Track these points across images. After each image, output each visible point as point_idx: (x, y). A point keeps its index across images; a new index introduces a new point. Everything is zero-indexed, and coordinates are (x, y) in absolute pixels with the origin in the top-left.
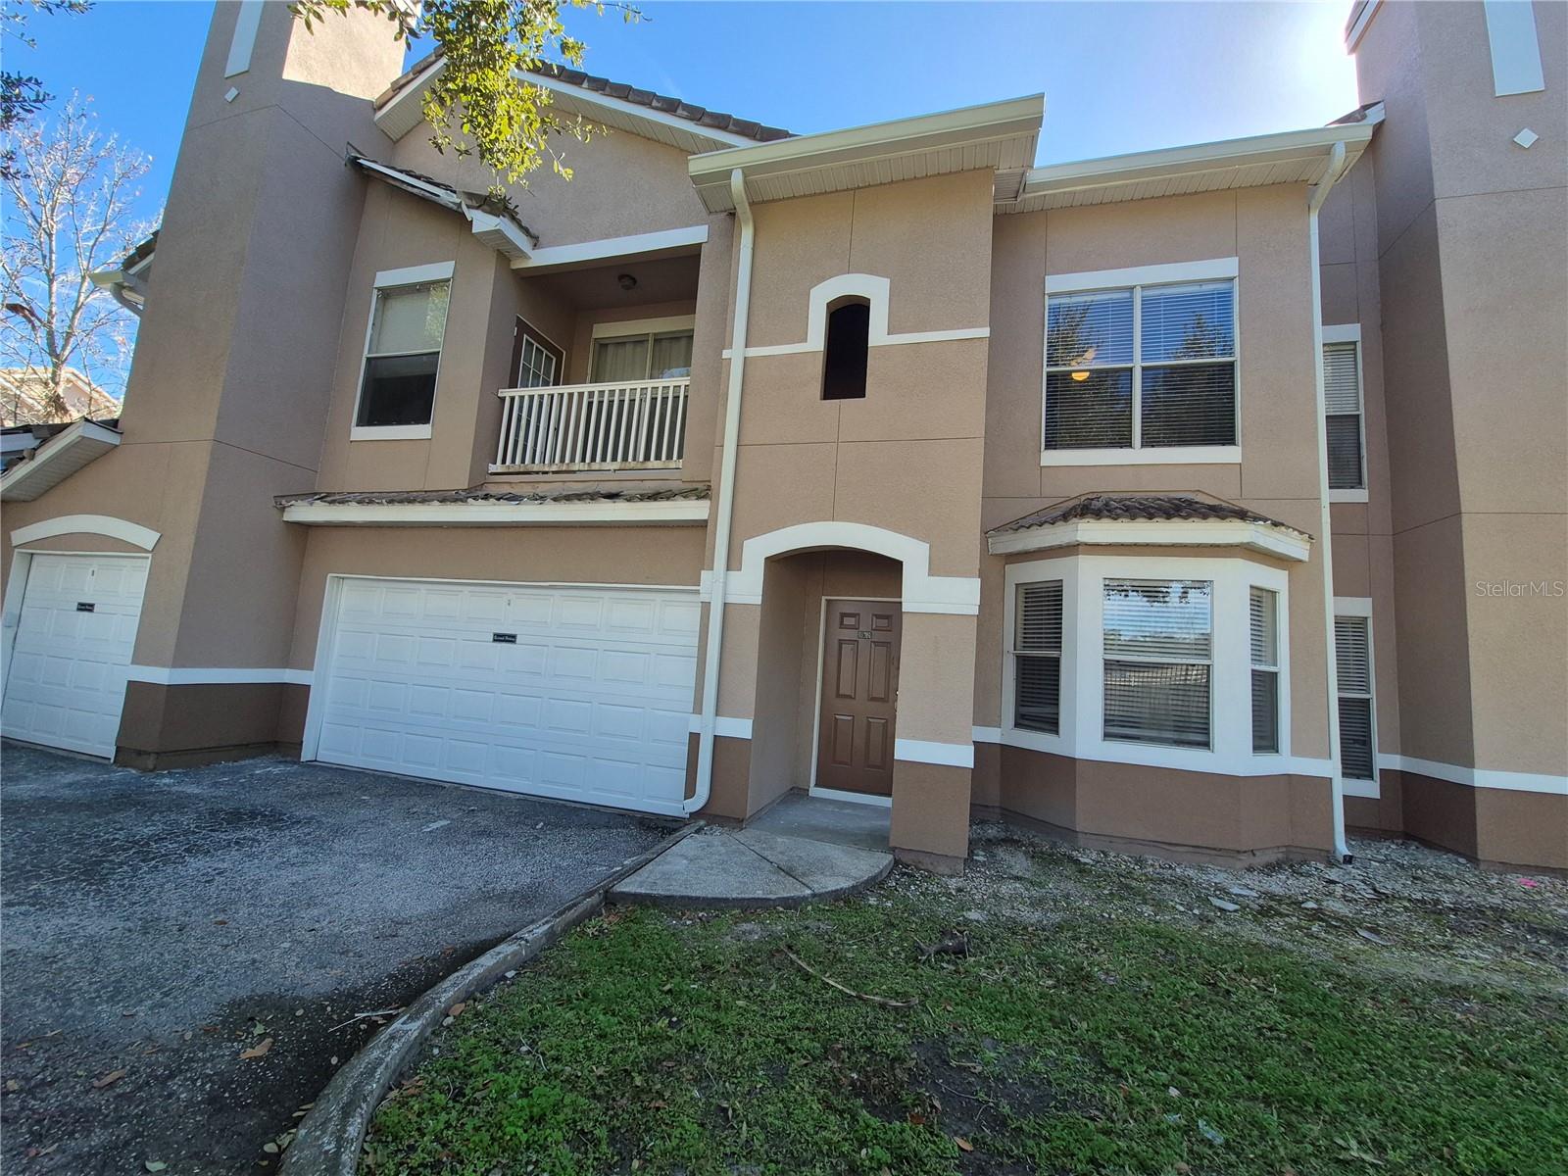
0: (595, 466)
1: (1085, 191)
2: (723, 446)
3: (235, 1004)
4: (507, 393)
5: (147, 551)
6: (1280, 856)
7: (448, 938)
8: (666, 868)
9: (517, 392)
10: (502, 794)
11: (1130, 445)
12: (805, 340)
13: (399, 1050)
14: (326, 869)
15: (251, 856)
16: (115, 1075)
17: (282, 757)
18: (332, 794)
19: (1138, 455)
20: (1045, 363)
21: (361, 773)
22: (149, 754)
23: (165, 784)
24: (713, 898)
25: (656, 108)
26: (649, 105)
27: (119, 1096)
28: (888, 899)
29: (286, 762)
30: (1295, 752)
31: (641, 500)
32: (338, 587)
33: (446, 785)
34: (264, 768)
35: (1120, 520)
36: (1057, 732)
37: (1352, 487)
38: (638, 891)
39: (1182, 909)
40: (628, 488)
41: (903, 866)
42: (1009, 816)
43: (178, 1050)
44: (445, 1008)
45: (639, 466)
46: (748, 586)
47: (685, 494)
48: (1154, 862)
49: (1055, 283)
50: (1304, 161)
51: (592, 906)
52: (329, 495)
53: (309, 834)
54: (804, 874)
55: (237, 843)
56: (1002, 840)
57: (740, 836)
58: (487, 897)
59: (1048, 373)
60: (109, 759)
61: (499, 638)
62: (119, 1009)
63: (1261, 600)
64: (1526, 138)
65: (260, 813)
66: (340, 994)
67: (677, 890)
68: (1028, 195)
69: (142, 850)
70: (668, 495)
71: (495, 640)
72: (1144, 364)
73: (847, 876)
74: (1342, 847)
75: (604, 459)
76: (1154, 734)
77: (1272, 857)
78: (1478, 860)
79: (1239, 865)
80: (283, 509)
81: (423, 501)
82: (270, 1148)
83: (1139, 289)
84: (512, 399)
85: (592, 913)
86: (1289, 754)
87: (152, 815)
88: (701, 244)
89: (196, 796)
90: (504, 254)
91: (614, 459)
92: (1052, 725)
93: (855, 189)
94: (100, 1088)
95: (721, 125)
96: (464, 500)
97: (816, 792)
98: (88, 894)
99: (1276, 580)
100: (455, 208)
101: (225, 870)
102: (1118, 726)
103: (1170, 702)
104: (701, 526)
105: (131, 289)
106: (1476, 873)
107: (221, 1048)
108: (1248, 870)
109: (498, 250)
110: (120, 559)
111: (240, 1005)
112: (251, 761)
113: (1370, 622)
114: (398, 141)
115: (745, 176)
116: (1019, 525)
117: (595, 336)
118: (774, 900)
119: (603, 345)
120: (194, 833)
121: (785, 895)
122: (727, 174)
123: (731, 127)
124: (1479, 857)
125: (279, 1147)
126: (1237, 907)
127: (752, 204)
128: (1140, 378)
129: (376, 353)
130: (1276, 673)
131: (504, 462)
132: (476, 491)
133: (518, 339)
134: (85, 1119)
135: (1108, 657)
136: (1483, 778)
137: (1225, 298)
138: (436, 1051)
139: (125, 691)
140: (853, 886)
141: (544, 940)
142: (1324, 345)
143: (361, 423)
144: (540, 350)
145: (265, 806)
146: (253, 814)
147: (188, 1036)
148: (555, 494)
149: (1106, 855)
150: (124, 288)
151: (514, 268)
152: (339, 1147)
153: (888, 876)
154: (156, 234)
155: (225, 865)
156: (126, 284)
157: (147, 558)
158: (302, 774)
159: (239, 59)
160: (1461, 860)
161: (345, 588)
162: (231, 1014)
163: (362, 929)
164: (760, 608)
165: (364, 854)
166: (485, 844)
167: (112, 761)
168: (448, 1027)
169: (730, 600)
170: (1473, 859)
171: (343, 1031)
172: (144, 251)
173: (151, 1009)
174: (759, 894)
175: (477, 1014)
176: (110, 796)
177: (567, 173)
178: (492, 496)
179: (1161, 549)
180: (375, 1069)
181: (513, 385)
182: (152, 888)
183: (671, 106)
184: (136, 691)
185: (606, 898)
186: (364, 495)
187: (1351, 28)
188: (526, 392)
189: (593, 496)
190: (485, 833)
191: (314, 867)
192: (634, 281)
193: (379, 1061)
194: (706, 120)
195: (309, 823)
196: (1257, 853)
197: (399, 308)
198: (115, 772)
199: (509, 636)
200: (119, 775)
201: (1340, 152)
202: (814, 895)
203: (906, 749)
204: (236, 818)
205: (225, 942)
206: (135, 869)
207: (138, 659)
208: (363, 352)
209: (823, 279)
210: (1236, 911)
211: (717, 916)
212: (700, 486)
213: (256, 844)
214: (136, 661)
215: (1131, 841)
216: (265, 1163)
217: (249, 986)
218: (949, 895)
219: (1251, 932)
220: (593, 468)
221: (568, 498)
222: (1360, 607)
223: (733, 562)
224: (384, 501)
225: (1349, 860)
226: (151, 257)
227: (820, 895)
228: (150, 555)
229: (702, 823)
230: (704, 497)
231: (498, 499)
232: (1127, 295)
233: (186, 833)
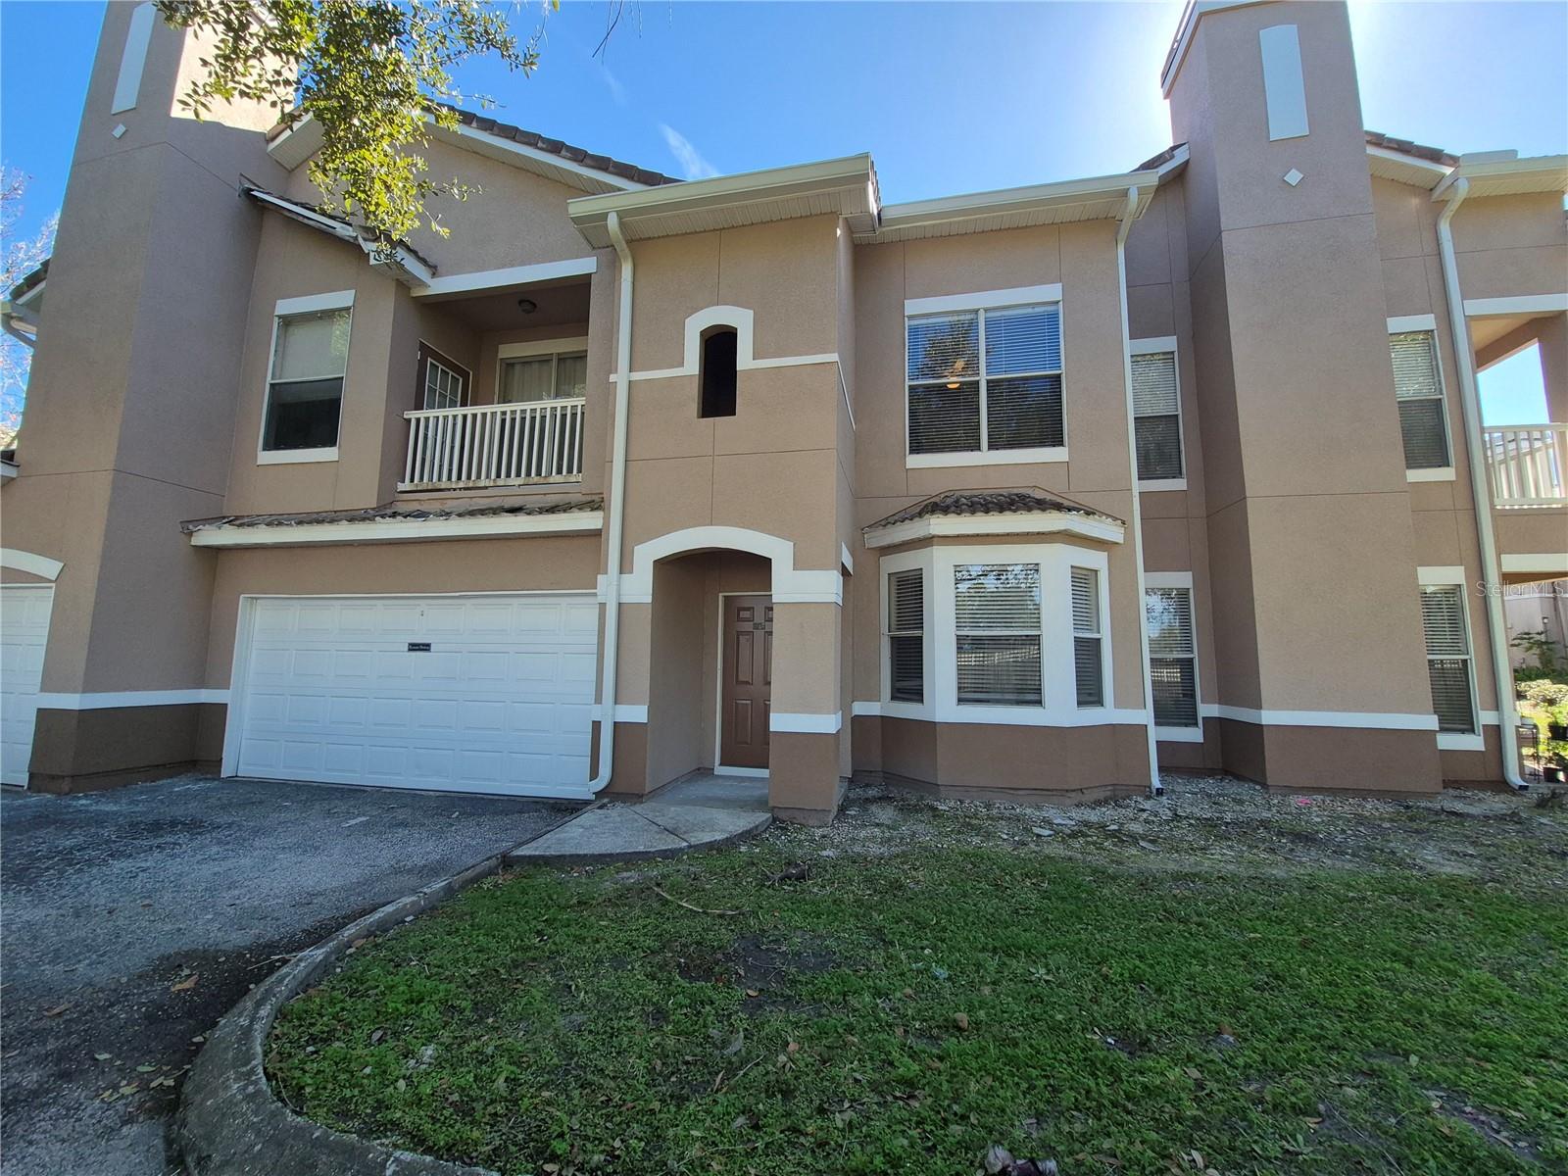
0: (500, 482)
1: (934, 225)
2: (612, 462)
3: (162, 958)
4: (413, 415)
5: (50, 581)
6: (1109, 793)
7: (356, 902)
8: (562, 836)
9: (422, 414)
10: (423, 793)
11: (978, 448)
12: (681, 365)
13: (305, 967)
14: (246, 862)
15: (173, 856)
16: (63, 1007)
17: (202, 774)
18: (253, 803)
19: (985, 457)
20: (907, 378)
21: (282, 785)
22: (63, 777)
23: (82, 805)
24: (600, 855)
25: (541, 149)
26: (535, 145)
27: (67, 1020)
28: (757, 846)
29: (206, 779)
30: (1118, 705)
31: (541, 513)
32: (251, 607)
33: (368, 789)
34: (183, 786)
35: (963, 515)
36: (922, 701)
37: (1174, 477)
38: (533, 853)
39: (1005, 837)
40: (530, 502)
41: (778, 823)
42: (890, 778)
43: (115, 990)
44: (348, 941)
45: (542, 481)
46: (639, 586)
47: (581, 506)
48: (1000, 804)
49: (913, 307)
50: (1108, 202)
51: (490, 867)
52: (237, 518)
53: (230, 835)
54: (685, 832)
55: (158, 847)
56: (880, 798)
57: (638, 808)
58: (397, 871)
59: (910, 386)
60: (23, 786)
61: (414, 647)
62: (60, 967)
63: (1083, 580)
64: (1294, 177)
65: (181, 823)
66: (259, 945)
67: (568, 850)
68: (884, 229)
69: (68, 858)
70: (566, 508)
71: (410, 650)
72: (989, 378)
73: (722, 831)
74: (1156, 782)
75: (508, 475)
76: (998, 696)
77: (1101, 795)
78: (1268, 786)
79: (1068, 802)
80: (191, 534)
81: (332, 521)
82: (197, 1039)
83: (982, 312)
84: (418, 420)
85: (491, 872)
86: (1113, 706)
87: (72, 830)
88: (591, 274)
89: (115, 813)
90: (404, 284)
91: (518, 475)
92: (916, 694)
93: (721, 229)
94: (50, 1017)
95: (603, 167)
96: (372, 519)
97: (720, 770)
98: (20, 892)
99: (1097, 560)
100: (352, 240)
101: (148, 868)
102: (970, 691)
103: (1011, 669)
104: (596, 534)
105: (20, 319)
106: (1266, 796)
107: (153, 986)
108: (1077, 806)
109: (397, 280)
110: (21, 591)
111: (168, 959)
112: (169, 781)
113: (1191, 592)
114: (293, 170)
115: (620, 218)
116: (888, 522)
117: (500, 356)
118: (653, 853)
119: (509, 365)
120: (115, 842)
121: (664, 848)
122: (604, 216)
123: (611, 169)
124: (1268, 783)
125: (204, 1038)
126: (1052, 832)
127: (630, 242)
128: (985, 388)
129: (280, 378)
130: (1099, 640)
131: (412, 480)
132: (386, 509)
133: (422, 364)
134: (41, 1036)
135: (959, 633)
136: (1269, 717)
137: (1054, 317)
138: (338, 970)
139: (35, 719)
140: (727, 838)
141: (442, 894)
142: (1132, 356)
143: (267, 447)
144: (446, 372)
145: (186, 816)
146: (173, 824)
147: (124, 980)
148: (461, 510)
149: (962, 803)
150: (12, 318)
151: (414, 295)
152: (251, 1022)
153: (765, 831)
154: (46, 264)
155: (148, 864)
156: (14, 314)
157: (51, 588)
158: (223, 788)
159: (125, 97)
160: (1257, 787)
161: (259, 608)
162: (161, 964)
163: (280, 901)
164: (650, 606)
165: (284, 848)
166: (401, 832)
167: (26, 788)
168: (351, 955)
169: (624, 600)
170: (1265, 786)
171: (259, 968)
172: (33, 280)
173: (88, 965)
174: (641, 849)
175: (376, 945)
176: (29, 818)
177: (444, 232)
178: (400, 514)
179: (997, 538)
180: (284, 979)
181: (419, 407)
182: (80, 885)
183: (556, 147)
184: (47, 718)
185: (503, 862)
186: (274, 518)
187: (1165, 75)
188: (431, 413)
189: (495, 511)
190: (403, 824)
191: (234, 860)
192: (534, 305)
193: (288, 974)
194: (588, 161)
195: (230, 827)
196: (1084, 791)
197: (300, 335)
198: (30, 797)
199: (424, 645)
200: (34, 799)
201: (1133, 195)
202: (690, 847)
203: (780, 722)
204: (156, 828)
205: (152, 918)
206: (62, 873)
207: (46, 686)
208: (266, 377)
209: (696, 310)
210: (1050, 836)
211: (603, 868)
212: (596, 498)
213: (178, 847)
214: (45, 688)
215: (983, 788)
216: (193, 1048)
217: (176, 946)
218: (813, 841)
219: (1056, 850)
220: (498, 484)
221: (472, 513)
222: (1183, 580)
223: (625, 566)
224: (293, 522)
225: (1160, 792)
226: (42, 286)
227: (695, 846)
228: (53, 585)
229: (606, 800)
230: (597, 509)
231: (405, 517)
232: (972, 316)
233: (107, 842)
